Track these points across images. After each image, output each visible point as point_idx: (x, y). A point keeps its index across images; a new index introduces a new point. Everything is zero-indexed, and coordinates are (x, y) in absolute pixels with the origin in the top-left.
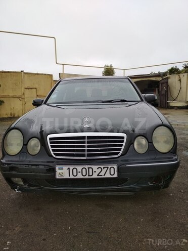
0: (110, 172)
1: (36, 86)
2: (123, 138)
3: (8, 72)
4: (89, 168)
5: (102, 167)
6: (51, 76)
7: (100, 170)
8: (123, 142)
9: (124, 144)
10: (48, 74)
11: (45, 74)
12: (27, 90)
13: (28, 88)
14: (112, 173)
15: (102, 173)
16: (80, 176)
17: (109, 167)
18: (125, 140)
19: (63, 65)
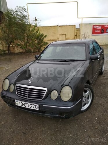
0: (35, 107)
1: (65, 33)
2: (45, 90)
3: (50, 26)
4: (27, 104)
5: (32, 104)
6: (74, 26)
7: (31, 105)
8: (45, 92)
9: (45, 94)
10: (73, 25)
11: (71, 25)
12: (60, 36)
13: (61, 35)
14: (36, 108)
15: (32, 107)
16: (24, 106)
17: (35, 105)
18: (46, 92)
19: (82, 18)
